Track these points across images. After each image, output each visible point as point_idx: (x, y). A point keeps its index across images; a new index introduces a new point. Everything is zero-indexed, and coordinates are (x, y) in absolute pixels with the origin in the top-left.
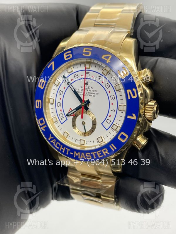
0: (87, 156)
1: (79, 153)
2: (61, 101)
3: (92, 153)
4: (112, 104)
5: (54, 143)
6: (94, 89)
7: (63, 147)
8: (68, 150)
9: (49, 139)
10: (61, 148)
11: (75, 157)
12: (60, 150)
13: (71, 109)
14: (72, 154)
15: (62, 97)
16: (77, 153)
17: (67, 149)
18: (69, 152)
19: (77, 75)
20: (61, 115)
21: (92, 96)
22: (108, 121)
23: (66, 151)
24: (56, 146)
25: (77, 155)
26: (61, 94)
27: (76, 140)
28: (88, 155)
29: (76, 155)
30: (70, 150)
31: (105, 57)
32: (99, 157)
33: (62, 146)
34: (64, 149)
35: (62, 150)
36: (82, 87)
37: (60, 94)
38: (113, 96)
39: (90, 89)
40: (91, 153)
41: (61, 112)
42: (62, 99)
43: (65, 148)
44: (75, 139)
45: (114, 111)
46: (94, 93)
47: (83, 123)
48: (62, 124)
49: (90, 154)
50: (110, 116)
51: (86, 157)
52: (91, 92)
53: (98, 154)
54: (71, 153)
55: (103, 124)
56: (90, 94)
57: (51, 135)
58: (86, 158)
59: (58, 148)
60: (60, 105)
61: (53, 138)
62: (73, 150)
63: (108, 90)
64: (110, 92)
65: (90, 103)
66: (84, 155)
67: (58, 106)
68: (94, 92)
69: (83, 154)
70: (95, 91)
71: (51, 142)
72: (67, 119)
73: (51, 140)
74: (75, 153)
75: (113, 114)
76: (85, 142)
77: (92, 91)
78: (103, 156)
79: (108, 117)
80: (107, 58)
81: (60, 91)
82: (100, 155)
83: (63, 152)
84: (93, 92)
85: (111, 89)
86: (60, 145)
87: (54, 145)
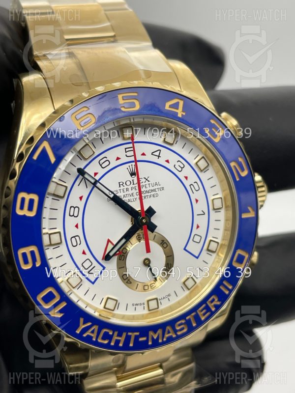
0: (178, 328)
1: (160, 331)
2: (79, 232)
3: (187, 318)
4: (197, 201)
5: (94, 336)
6: (152, 181)
7: (120, 335)
8: (133, 335)
9: (78, 332)
10: (115, 338)
11: (150, 343)
12: (112, 344)
13: (109, 241)
14: (144, 339)
15: (79, 220)
16: (155, 332)
17: (130, 334)
18: (137, 338)
19: (105, 159)
20: (87, 264)
21: (152, 197)
22: (197, 239)
23: (128, 339)
24: (100, 341)
25: (155, 338)
26: (76, 215)
27: (137, 305)
28: (180, 325)
29: (153, 338)
30: (138, 334)
31: (171, 106)
32: (203, 318)
33: (116, 333)
34: (122, 339)
35: (117, 342)
36: (124, 185)
37: (73, 215)
38: (195, 185)
39: (144, 184)
40: (185, 319)
41: (85, 257)
42: (80, 226)
43: (124, 335)
44: (133, 305)
45: (204, 214)
46: (154, 190)
47: (147, 263)
48: (93, 283)
49: (183, 321)
50: (198, 227)
51: (175, 331)
52: (147, 189)
53: (200, 314)
54: (141, 339)
55: (187, 248)
56: (147, 194)
57: (82, 320)
58: (176, 334)
59: (106, 342)
60: (79, 243)
61: (89, 324)
62: (144, 331)
63: (181, 175)
64: (186, 178)
65: (154, 212)
66: (171, 330)
67: (75, 244)
68: (155, 187)
69: (168, 328)
70: (156, 184)
71: (85, 335)
72: (104, 268)
73: (85, 330)
74: (151, 333)
75: (202, 221)
76: (159, 302)
77: (148, 186)
78: (208, 314)
79: (195, 231)
80: (176, 106)
81: (71, 207)
82: (204, 314)
83: (121, 345)
84: (153, 188)
85: (187, 171)
86: (111, 333)
87: (94, 339)
